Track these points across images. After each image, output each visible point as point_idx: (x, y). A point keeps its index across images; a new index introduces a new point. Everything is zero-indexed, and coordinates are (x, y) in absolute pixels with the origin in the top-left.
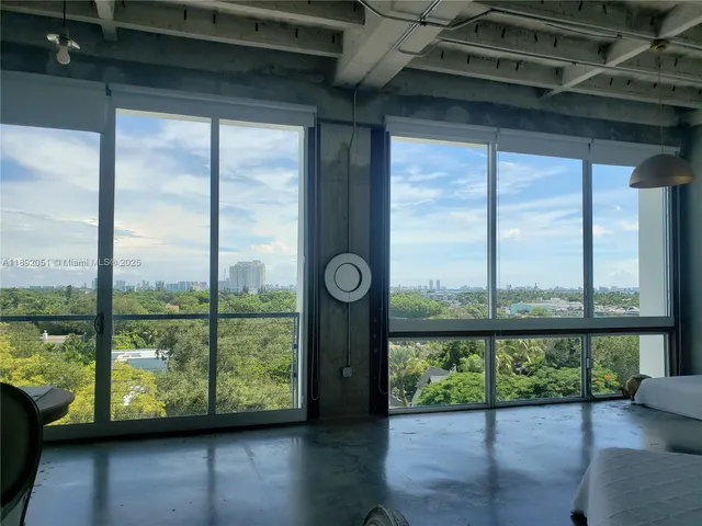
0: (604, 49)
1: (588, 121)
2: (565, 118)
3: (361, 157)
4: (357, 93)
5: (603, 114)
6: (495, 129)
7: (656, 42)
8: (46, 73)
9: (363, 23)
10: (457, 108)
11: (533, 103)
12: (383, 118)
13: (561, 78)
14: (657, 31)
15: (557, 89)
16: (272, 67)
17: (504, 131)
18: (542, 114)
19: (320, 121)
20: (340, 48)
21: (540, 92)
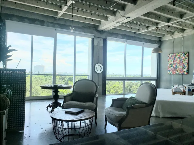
0: (148, 27)
1: (144, 39)
2: (139, 38)
3: (102, 44)
4: (102, 32)
5: (146, 38)
6: (126, 40)
7: (157, 28)
8: (44, 26)
9: (107, 21)
10: (119, 35)
11: (134, 35)
12: (106, 37)
13: (139, 31)
14: (157, 26)
15: (138, 33)
16: (86, 26)
17: (128, 40)
18: (135, 37)
19: (95, 37)
20: (100, 24)
21: (135, 33)
